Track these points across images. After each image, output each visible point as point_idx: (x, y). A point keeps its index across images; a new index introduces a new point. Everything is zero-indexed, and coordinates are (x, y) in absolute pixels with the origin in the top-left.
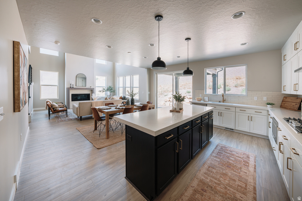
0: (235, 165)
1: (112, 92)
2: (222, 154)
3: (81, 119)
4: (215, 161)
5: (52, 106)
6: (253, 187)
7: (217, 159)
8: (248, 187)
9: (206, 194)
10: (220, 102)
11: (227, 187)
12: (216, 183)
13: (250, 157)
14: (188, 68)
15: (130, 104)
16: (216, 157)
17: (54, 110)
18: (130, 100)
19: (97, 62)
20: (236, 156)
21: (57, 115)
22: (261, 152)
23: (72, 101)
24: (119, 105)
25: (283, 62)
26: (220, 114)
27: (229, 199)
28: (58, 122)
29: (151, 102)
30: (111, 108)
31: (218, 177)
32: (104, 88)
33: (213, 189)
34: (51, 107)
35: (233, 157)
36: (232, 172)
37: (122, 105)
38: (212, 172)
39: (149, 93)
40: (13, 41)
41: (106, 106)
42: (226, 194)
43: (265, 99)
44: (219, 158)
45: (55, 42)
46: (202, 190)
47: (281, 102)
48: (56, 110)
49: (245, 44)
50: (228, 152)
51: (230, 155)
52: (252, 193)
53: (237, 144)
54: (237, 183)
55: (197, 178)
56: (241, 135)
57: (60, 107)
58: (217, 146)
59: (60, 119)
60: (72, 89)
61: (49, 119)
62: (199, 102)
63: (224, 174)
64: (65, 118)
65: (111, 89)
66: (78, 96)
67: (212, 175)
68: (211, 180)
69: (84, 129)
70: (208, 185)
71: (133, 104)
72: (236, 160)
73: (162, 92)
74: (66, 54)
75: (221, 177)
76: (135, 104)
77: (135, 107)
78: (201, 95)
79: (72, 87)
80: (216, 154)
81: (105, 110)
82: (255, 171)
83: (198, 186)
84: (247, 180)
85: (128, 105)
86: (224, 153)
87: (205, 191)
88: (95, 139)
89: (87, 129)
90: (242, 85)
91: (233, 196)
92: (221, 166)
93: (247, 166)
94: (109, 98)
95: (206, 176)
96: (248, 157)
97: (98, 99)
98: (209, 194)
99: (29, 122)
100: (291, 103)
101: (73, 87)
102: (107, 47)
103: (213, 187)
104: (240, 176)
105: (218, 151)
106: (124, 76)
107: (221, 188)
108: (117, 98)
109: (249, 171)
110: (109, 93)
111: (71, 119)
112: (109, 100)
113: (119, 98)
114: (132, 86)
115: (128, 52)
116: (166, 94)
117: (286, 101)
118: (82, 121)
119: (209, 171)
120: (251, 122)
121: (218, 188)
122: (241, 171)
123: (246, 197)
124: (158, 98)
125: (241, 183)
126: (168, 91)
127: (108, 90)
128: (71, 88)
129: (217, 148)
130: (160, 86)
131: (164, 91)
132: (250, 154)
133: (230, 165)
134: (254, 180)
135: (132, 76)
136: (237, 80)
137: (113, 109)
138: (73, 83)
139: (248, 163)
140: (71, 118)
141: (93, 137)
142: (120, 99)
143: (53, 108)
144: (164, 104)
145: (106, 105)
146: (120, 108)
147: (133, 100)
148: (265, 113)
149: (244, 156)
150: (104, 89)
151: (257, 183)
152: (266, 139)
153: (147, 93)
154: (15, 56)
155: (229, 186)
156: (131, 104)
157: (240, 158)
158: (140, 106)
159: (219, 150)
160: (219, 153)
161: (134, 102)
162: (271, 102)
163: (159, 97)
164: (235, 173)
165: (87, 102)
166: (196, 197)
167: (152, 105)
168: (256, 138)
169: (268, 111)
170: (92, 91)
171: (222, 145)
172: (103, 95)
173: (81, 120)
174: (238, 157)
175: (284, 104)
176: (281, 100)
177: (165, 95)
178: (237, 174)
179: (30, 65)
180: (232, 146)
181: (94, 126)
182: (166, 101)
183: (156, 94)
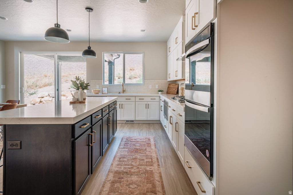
0: (141, 148)
2: (128, 144)
4: (124, 152)
6: (156, 159)
7: (125, 150)
8: (153, 160)
9: (124, 179)
10: (120, 93)
11: (139, 167)
12: (129, 168)
13: (151, 139)
14: (89, 48)
16: (124, 148)
20: (141, 142)
22: (157, 134)
25: (169, 53)
26: (122, 106)
27: (143, 174)
31: (130, 163)
33: (128, 173)
35: (138, 143)
36: (140, 154)
38: (123, 162)
42: (140, 171)
43: (157, 87)
44: (127, 148)
46: (120, 178)
47: (167, 89)
49: (144, 30)
50: (133, 141)
51: (135, 143)
52: (156, 163)
53: (139, 132)
54: (145, 161)
55: (111, 172)
56: (140, 124)
58: (122, 139)
62: (97, 95)
63: (135, 158)
67: (125, 163)
68: (125, 168)
70: (124, 172)
72: (141, 145)
75: (132, 162)
78: (98, 86)
80: (123, 145)
82: (155, 148)
83: (114, 177)
84: (151, 156)
86: (130, 143)
87: (122, 178)
90: (135, 76)
91: (144, 170)
92: (130, 154)
93: (149, 146)
95: (119, 166)
96: (149, 140)
98: (126, 179)
100: (172, 89)
103: (128, 171)
104: (146, 155)
105: (124, 143)
107: (134, 169)
109: (152, 149)
117: (170, 88)
119: (121, 162)
120: (148, 109)
121: (133, 170)
122: (146, 151)
123: (153, 167)
125: (148, 159)
129: (123, 140)
132: (150, 137)
133: (137, 150)
134: (156, 154)
136: (130, 71)
139: (150, 144)
148: (157, 99)
149: (146, 140)
151: (158, 155)
152: (159, 123)
155: (140, 166)
157: (144, 142)
159: (126, 142)
160: (126, 144)
162: (161, 89)
164: (142, 154)
166: (115, 186)
168: (152, 124)
169: (160, 97)
171: (126, 136)
174: (142, 142)
175: (169, 90)
176: (167, 87)
178: (144, 154)
180: (135, 135)
182: (34, 103)
183: (21, 88)
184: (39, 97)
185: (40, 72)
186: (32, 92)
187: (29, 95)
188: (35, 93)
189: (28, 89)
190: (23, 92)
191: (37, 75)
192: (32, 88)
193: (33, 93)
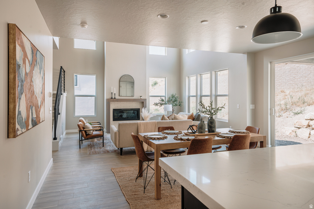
1: (176, 105)
3: (121, 153)
5: (84, 128)
15: (207, 130)
17: (87, 135)
18: (206, 123)
19: (151, 53)
21: (92, 143)
23: (114, 120)
24: (183, 132)
28: (90, 154)
29: (255, 129)
30: (166, 138)
32: (162, 98)
34: (82, 129)
37: (190, 131)
39: (252, 107)
40: (8, 24)
41: (159, 131)
45: (81, 24)
48: (89, 134)
57: (96, 130)
59: (93, 150)
60: (113, 101)
61: (80, 148)
64: (100, 148)
65: (176, 101)
66: (123, 113)
69: (123, 171)
71: (213, 131)
73: (286, 104)
74: (105, 42)
76: (218, 130)
77: (217, 138)
79: (113, 97)
81: (154, 142)
85: (201, 133)
88: (136, 196)
89: (127, 172)
94: (168, 118)
97: (151, 119)
99: (54, 151)
101: (115, 98)
102: (159, 16)
106: (199, 73)
108: (183, 116)
110: (170, 107)
111: (108, 152)
112: (168, 121)
113: (187, 117)
114: (214, 93)
115: (202, 22)
116: (298, 109)
118: (123, 157)
124: (277, 119)
126: (304, 103)
127: (169, 101)
128: (112, 99)
130: (282, 92)
131: (293, 104)
135: (213, 73)
137: (170, 139)
138: (115, 91)
140: (108, 148)
141: (133, 192)
142: (188, 119)
143: (85, 131)
144: (294, 134)
145: (161, 129)
146: (183, 138)
147: (211, 123)
150: (163, 100)
153: (249, 107)
154: (10, 47)
156: (209, 131)
158: (228, 137)
161: (215, 127)
163: (280, 116)
165: (130, 124)
167: (259, 135)
170: (143, 103)
172: (161, 111)
173: (121, 155)
177: (296, 111)
179: (61, 67)
181: (137, 168)
182: (299, 127)
183: (271, 109)
184: (306, 118)
185: (311, 82)
186: (297, 111)
187: (293, 114)
188: (301, 113)
189: (292, 106)
190: (274, 114)
191: (306, 87)
192: (298, 105)
193: (299, 112)
